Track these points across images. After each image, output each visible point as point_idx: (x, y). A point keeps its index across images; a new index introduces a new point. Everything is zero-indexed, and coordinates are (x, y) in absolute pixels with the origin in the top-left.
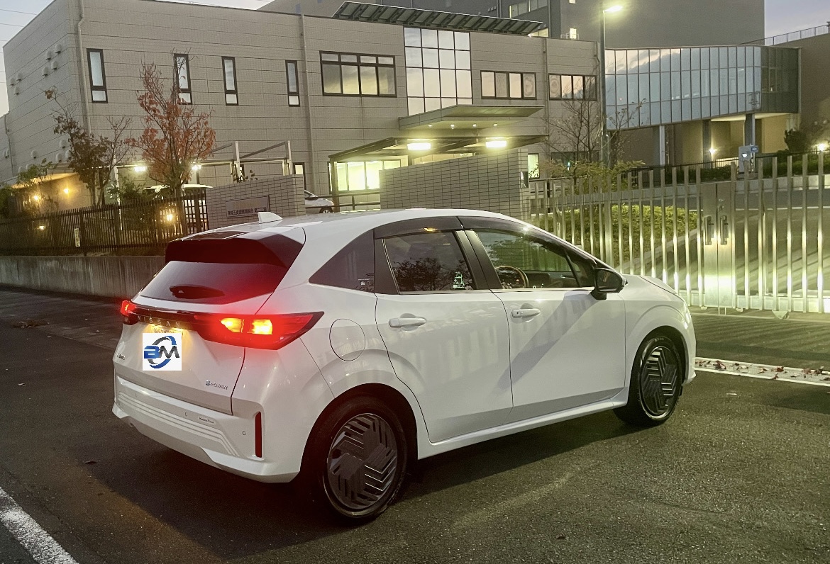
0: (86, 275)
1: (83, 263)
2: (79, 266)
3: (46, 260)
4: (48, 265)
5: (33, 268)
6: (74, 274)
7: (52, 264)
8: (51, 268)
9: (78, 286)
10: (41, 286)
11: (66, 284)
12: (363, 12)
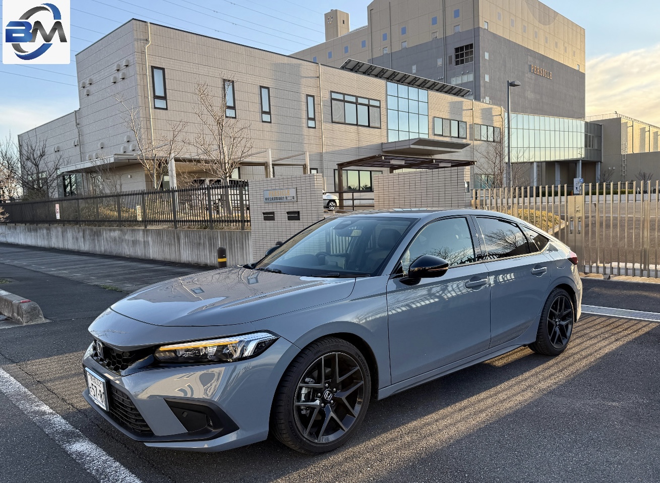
0: (146, 243)
1: (144, 234)
2: (140, 236)
3: (110, 230)
4: (112, 234)
5: (98, 236)
6: (135, 243)
7: (116, 234)
8: (115, 238)
9: (139, 252)
10: (105, 252)
11: (127, 250)
12: (360, 68)
